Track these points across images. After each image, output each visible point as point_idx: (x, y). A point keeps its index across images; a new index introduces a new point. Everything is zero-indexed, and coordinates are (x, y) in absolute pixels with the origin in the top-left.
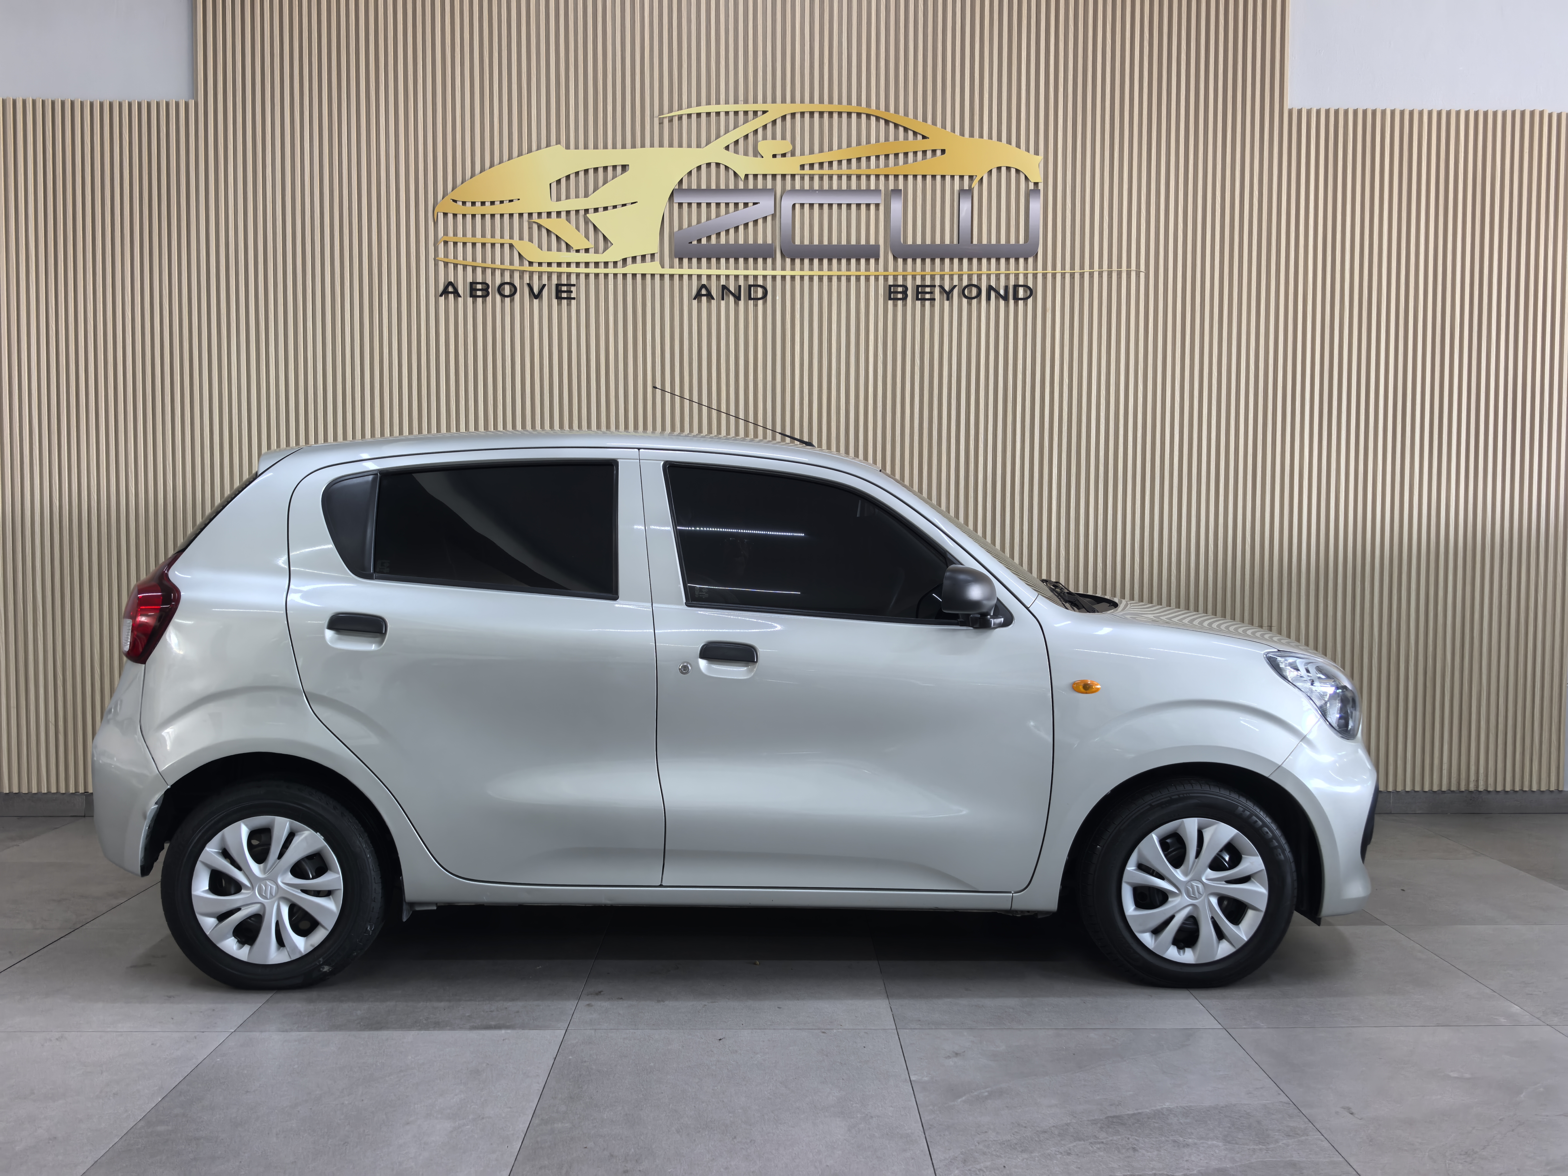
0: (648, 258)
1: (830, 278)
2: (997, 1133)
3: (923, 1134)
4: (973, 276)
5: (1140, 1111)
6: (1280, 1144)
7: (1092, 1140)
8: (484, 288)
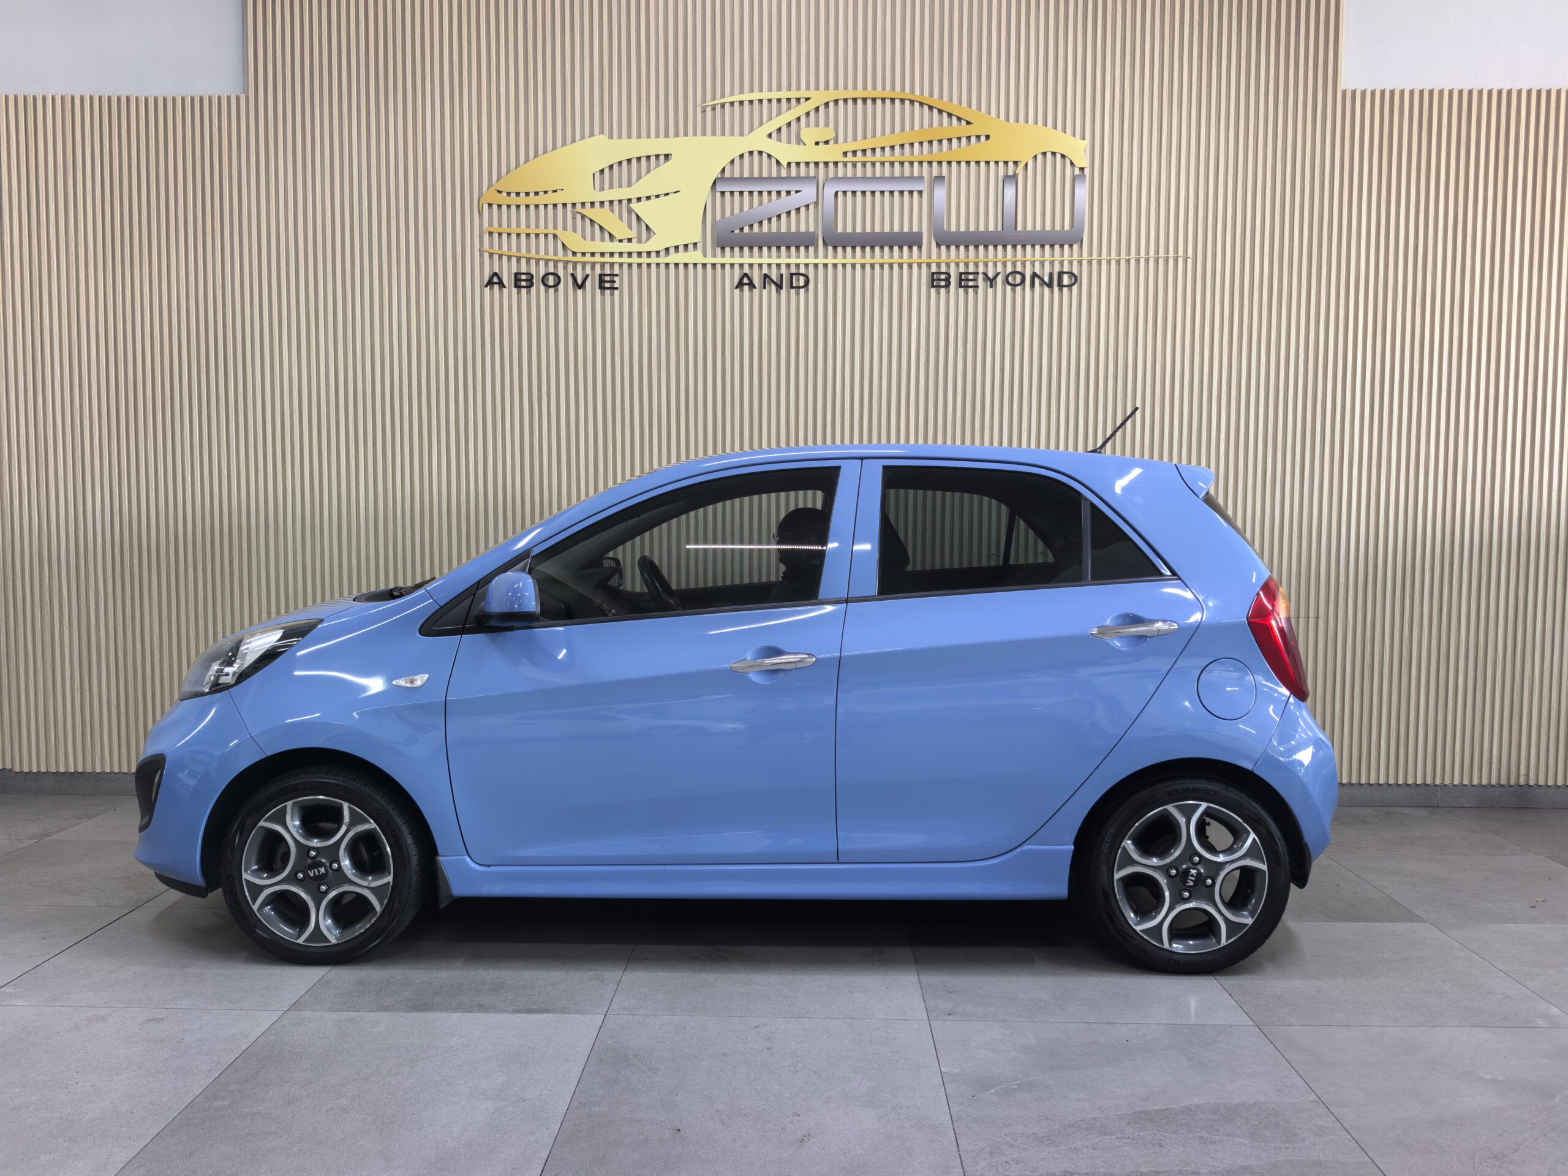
0: (691, 247)
1: (872, 266)
2: (1025, 1126)
3: (952, 1126)
4: (1017, 262)
5: (1167, 1107)
6: (1307, 1143)
7: (1119, 1135)
8: (528, 278)
